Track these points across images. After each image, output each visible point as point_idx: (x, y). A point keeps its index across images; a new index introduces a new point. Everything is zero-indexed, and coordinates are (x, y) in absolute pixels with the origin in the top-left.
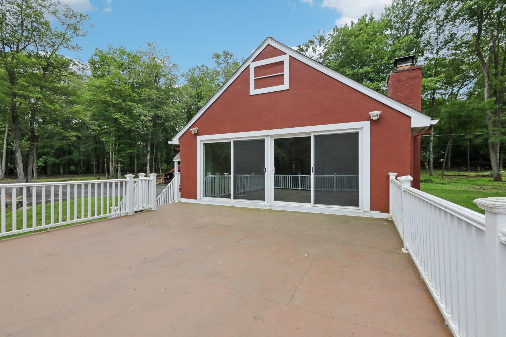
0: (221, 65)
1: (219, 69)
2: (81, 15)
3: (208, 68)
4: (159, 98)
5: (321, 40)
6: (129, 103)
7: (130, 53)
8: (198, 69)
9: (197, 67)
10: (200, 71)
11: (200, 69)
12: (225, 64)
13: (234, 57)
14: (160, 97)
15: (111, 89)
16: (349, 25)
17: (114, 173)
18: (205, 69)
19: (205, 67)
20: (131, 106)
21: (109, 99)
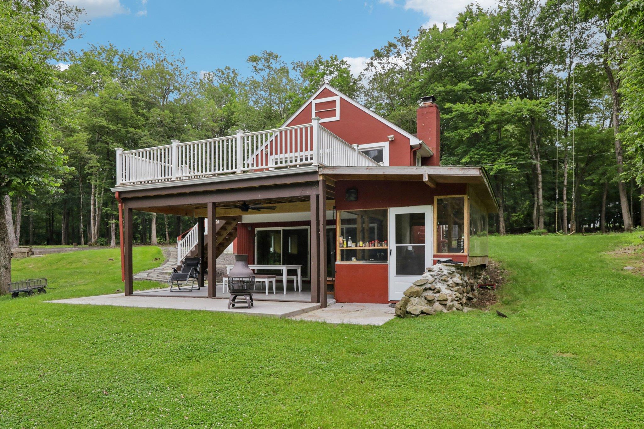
0: (262, 73)
1: (259, 78)
2: (77, 10)
3: (236, 72)
4: (173, 121)
5: (406, 41)
6: (131, 130)
7: (124, 54)
8: (220, 74)
9: (218, 70)
10: (224, 76)
11: (223, 74)
12: (268, 71)
13: (282, 59)
14: (175, 120)
15: (107, 110)
16: (441, 27)
17: (98, 237)
18: (231, 74)
19: (231, 71)
20: (134, 134)
21: (104, 123)
